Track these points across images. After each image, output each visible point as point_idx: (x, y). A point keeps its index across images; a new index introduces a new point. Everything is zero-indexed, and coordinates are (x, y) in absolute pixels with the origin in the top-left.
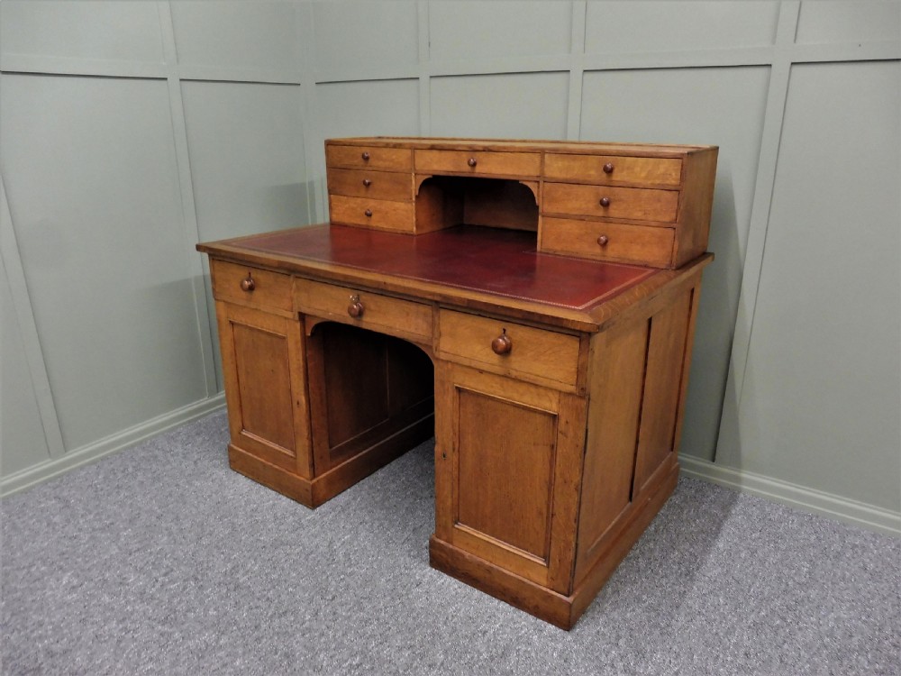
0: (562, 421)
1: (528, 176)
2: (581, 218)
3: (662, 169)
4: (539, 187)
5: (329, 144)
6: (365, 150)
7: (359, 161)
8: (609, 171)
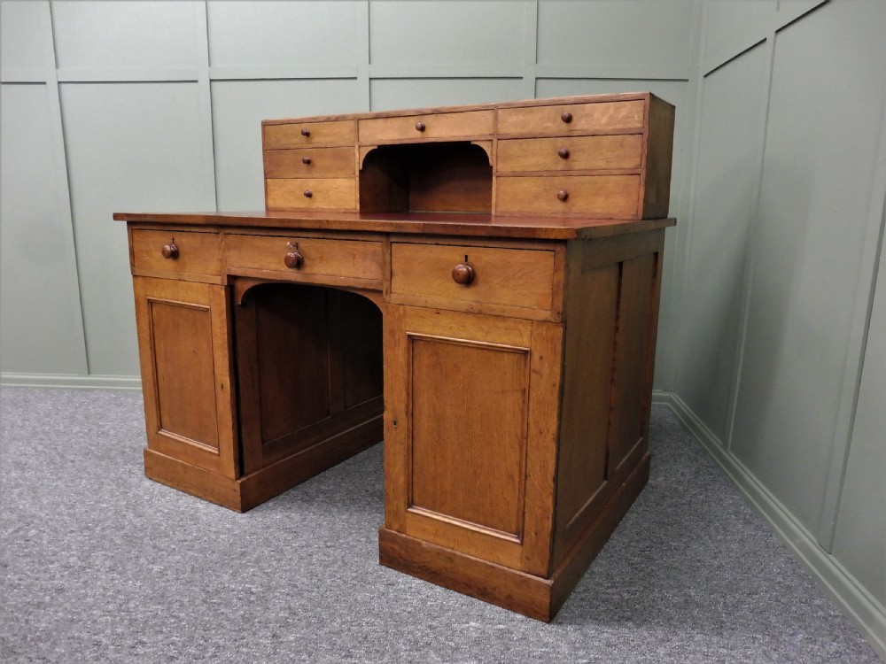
0: (536, 356)
1: (481, 135)
2: (538, 174)
3: (623, 113)
4: (492, 146)
5: (265, 124)
6: (306, 128)
7: (299, 140)
8: (568, 120)
